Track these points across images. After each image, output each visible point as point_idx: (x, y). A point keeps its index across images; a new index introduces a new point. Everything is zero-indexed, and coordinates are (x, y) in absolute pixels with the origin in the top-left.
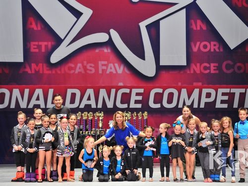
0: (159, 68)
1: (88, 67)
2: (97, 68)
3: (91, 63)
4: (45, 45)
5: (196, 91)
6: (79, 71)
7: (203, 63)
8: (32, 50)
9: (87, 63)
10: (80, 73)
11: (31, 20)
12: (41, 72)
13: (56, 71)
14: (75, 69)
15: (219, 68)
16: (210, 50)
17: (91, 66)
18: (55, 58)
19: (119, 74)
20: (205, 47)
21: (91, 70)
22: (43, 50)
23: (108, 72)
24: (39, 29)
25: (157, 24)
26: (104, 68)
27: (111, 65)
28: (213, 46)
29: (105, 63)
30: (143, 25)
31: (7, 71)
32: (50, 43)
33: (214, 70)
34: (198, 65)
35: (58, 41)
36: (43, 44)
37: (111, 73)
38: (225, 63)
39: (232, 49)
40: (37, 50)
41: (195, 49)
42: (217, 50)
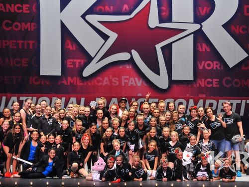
0: (171, 82)
1: (113, 80)
2: (120, 81)
3: (116, 77)
4: (79, 62)
5: (201, 101)
6: (106, 83)
7: (207, 78)
8: (68, 66)
9: (113, 77)
10: (106, 85)
11: (68, 41)
12: (75, 84)
13: (87, 83)
14: (103, 82)
15: (220, 83)
16: (213, 67)
17: (115, 80)
18: (87, 72)
19: (139, 86)
20: (209, 65)
21: (115, 83)
22: (77, 66)
23: (129, 85)
24: (74, 49)
25: (170, 46)
26: (127, 81)
27: (132, 79)
28: (215, 65)
29: (127, 77)
30: (158, 47)
31: (48, 83)
32: (82, 61)
33: (216, 84)
34: (203, 80)
35: (90, 59)
36: (77, 61)
37: (132, 85)
38: (225, 79)
39: (231, 67)
40: (72, 66)
41: (201, 67)
42: (219, 68)
